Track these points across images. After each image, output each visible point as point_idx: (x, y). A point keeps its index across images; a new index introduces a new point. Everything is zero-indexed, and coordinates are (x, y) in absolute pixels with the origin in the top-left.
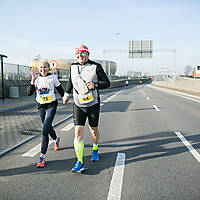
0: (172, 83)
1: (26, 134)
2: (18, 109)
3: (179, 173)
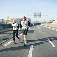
0: (46, 24)
1: (4, 39)
2: (2, 32)
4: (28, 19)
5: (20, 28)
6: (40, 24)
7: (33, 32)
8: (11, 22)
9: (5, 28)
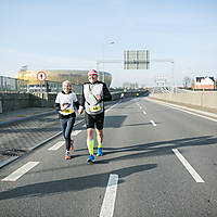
1: (8, 154)
3: (176, 195)
5: (81, 107)
6: (144, 93)
7: (119, 127)
8: (35, 88)
9: (13, 110)
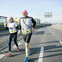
0: (58, 26)
4: (38, 19)
6: (50, 25)
